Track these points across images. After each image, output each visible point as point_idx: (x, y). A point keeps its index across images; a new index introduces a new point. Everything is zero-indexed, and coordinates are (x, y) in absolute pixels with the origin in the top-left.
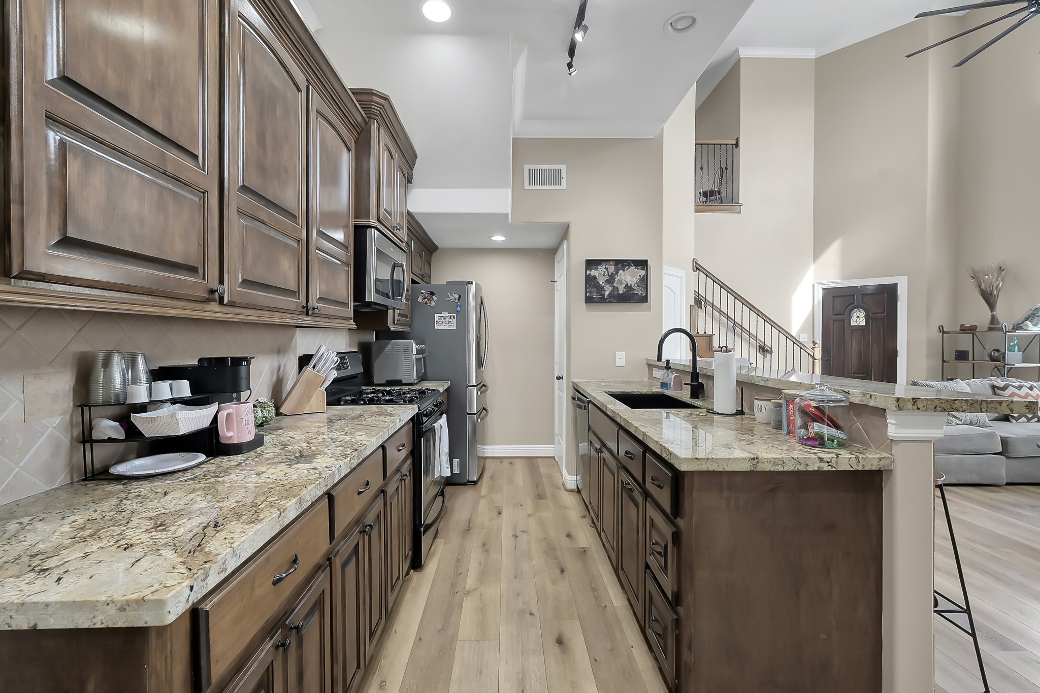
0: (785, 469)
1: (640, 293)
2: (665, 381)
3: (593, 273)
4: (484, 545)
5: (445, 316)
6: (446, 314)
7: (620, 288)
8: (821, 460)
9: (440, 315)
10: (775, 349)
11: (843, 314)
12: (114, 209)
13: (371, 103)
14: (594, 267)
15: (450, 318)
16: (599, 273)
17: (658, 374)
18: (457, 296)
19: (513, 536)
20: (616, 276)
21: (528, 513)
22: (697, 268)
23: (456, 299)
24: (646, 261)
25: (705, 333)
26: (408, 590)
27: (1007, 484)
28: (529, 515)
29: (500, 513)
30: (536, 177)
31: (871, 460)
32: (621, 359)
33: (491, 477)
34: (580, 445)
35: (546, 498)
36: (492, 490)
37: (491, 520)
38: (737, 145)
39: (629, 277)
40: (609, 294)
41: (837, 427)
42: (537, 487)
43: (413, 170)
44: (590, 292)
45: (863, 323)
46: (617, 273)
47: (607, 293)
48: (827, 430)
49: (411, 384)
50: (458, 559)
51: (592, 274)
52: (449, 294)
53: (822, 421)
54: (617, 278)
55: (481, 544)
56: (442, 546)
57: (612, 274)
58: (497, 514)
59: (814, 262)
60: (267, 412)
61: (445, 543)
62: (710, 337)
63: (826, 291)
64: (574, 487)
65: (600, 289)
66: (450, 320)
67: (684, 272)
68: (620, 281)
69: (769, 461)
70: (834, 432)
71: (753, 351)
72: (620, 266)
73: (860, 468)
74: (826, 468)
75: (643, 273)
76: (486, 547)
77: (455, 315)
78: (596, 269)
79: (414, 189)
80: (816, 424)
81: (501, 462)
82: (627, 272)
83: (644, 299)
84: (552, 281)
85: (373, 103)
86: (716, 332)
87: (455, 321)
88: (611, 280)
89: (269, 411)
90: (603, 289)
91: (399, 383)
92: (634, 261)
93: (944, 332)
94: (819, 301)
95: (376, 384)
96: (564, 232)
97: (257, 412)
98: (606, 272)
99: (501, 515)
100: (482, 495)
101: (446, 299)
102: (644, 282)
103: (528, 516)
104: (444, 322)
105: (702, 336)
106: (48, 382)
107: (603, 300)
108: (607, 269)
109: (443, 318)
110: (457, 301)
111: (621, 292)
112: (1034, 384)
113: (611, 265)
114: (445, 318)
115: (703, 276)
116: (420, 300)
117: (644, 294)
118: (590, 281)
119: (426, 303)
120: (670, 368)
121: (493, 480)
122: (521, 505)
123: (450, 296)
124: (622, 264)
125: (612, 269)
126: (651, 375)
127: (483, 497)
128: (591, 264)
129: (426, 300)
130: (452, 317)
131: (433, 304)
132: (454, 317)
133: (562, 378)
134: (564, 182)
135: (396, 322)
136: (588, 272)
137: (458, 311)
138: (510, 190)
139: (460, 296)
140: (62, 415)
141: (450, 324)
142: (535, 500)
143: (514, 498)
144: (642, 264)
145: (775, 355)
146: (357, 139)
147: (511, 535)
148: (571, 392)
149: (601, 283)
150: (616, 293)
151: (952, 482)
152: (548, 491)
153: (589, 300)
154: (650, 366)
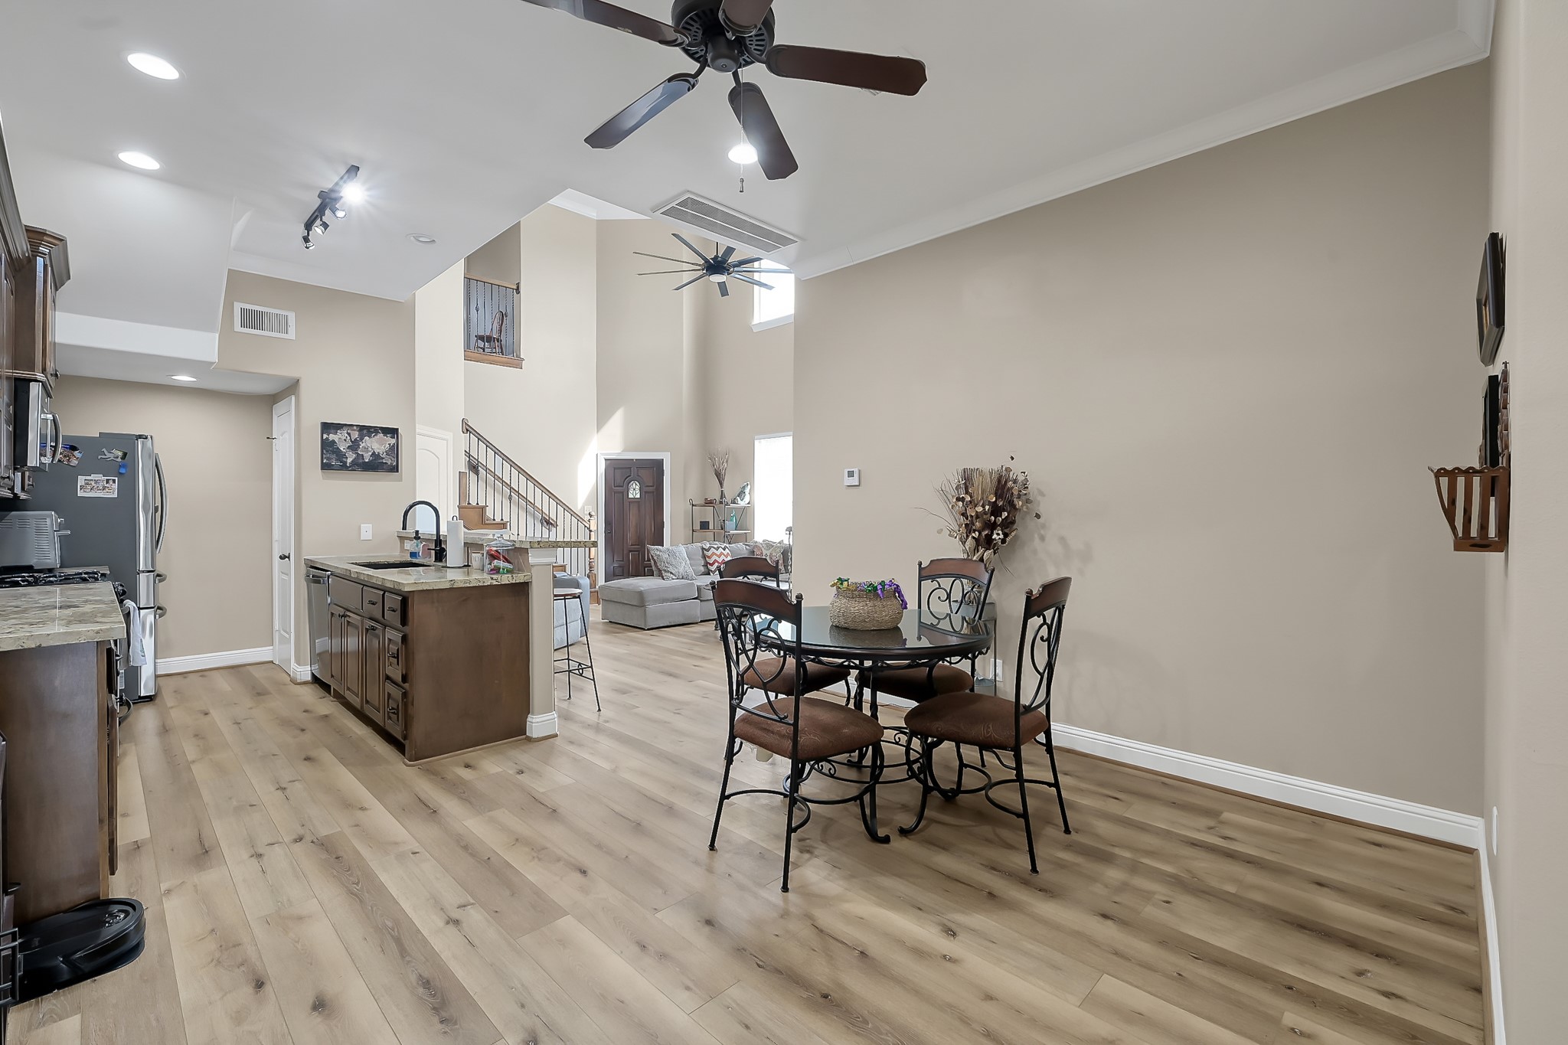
0: (471, 585)
1: (389, 462)
2: (413, 551)
3: (332, 437)
5: (95, 479)
6: (98, 477)
7: (365, 455)
8: (492, 579)
9: (88, 478)
10: (560, 522)
11: (622, 487)
14: (332, 431)
15: (107, 483)
16: (340, 439)
17: (409, 546)
18: (120, 454)
20: (361, 443)
22: (467, 430)
23: (117, 457)
24: (397, 429)
25: (478, 504)
27: (701, 621)
28: (250, 708)
30: (252, 320)
31: (519, 578)
32: (367, 531)
34: (317, 641)
36: (183, 700)
38: (518, 290)
39: (377, 445)
40: (352, 461)
41: (509, 562)
42: (254, 688)
44: (328, 459)
45: (638, 496)
46: (362, 439)
47: (349, 460)
48: (502, 564)
49: (50, 570)
51: (331, 439)
52: (104, 450)
53: (499, 559)
54: (362, 445)
57: (356, 439)
58: (202, 715)
59: (598, 432)
62: (483, 509)
63: (608, 462)
64: (309, 678)
65: (341, 456)
66: (107, 485)
67: (452, 434)
68: (366, 449)
69: (461, 581)
70: (507, 565)
71: (538, 525)
72: (365, 432)
73: (514, 582)
74: (495, 583)
75: (393, 441)
77: (116, 479)
78: (336, 433)
80: (496, 561)
81: (186, 677)
82: (373, 439)
83: (395, 469)
84: (268, 438)
85: (44, 242)
86: (490, 503)
87: (115, 486)
88: (354, 446)
90: (344, 456)
91: (28, 569)
92: (381, 428)
93: (693, 505)
94: (602, 474)
96: (292, 388)
98: (349, 438)
101: (99, 457)
102: (394, 450)
104: (95, 487)
105: (474, 508)
107: (344, 467)
108: (349, 434)
109: (93, 483)
110: (119, 460)
111: (367, 460)
112: (728, 546)
113: (354, 430)
114: (96, 482)
115: (474, 439)
117: (395, 464)
118: (327, 446)
120: (419, 538)
123: (106, 452)
124: (367, 431)
125: (355, 435)
126: (402, 547)
128: (327, 427)
129: (61, 456)
130: (111, 482)
131: (74, 462)
132: (114, 481)
133: (289, 557)
134: (292, 329)
135: (26, 487)
136: (325, 436)
137: (121, 474)
138: (217, 335)
139: (125, 455)
141: (107, 490)
142: (254, 698)
144: (393, 432)
145: (560, 528)
148: (303, 569)
149: (342, 449)
150: (361, 461)
151: (666, 625)
152: (271, 688)
153: (325, 467)
154: (402, 538)
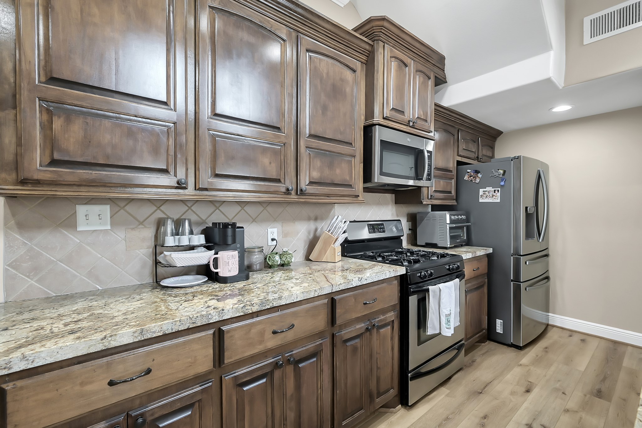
4: (485, 417)
5: (489, 190)
9: (485, 190)
12: (90, 142)
13: (373, 28)
15: (495, 192)
18: (502, 172)
19: (527, 425)
21: (567, 407)
23: (500, 175)
26: (385, 422)
28: (567, 411)
29: (528, 391)
33: (546, 348)
35: (609, 400)
36: (537, 361)
37: (513, 393)
42: (604, 380)
43: (444, 71)
49: (446, 248)
50: (447, 418)
52: (493, 170)
55: (482, 415)
56: (443, 396)
58: (524, 389)
60: (286, 258)
61: (447, 395)
66: (495, 194)
76: (486, 420)
77: (499, 189)
79: (451, 86)
81: (571, 336)
85: (374, 28)
87: (499, 194)
89: (286, 257)
91: (435, 246)
95: (418, 245)
97: (275, 257)
99: (528, 394)
100: (520, 363)
101: (491, 175)
103: (564, 410)
104: (488, 196)
106: (139, 232)
109: (487, 193)
110: (501, 176)
114: (489, 192)
116: (466, 178)
119: (471, 180)
121: (547, 352)
122: (563, 393)
123: (494, 172)
127: (521, 365)
129: (472, 178)
130: (496, 192)
131: (478, 180)
132: (498, 191)
135: (429, 198)
137: (502, 186)
139: (505, 172)
140: (147, 248)
141: (494, 197)
142: (588, 396)
143: (559, 381)
146: (367, 61)
147: (525, 422)
152: (619, 390)
